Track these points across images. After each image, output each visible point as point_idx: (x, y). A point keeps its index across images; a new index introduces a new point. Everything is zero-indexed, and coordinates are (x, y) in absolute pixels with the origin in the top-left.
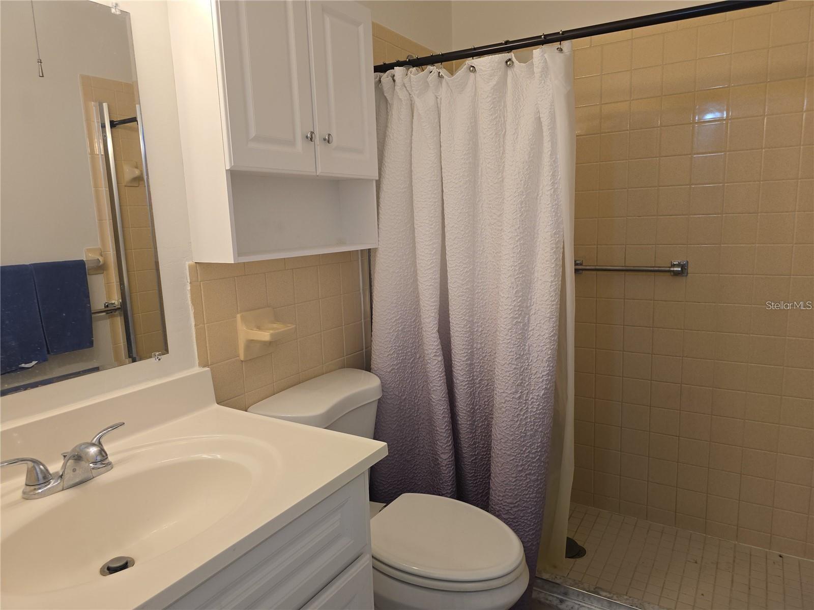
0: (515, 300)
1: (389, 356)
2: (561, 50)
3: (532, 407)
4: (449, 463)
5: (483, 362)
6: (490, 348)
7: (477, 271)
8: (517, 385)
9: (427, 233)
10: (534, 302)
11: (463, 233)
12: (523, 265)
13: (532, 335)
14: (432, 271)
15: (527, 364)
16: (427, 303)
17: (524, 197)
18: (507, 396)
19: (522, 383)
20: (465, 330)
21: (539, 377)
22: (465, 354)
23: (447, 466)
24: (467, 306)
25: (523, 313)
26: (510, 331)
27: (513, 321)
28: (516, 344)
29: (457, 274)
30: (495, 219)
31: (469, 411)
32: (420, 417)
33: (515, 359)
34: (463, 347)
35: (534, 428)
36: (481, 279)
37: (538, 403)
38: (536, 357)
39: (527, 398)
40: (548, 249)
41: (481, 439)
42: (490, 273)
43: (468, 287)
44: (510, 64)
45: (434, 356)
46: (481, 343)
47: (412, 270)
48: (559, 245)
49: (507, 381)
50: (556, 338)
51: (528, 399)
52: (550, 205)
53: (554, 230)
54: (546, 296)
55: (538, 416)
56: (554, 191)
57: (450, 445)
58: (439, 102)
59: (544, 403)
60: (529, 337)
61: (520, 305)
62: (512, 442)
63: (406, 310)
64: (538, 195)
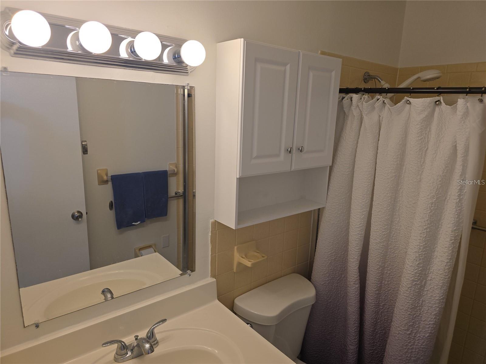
0: (417, 269)
1: (324, 275)
2: (481, 101)
3: (418, 343)
4: (354, 352)
5: (387, 293)
6: (394, 286)
7: (392, 234)
8: (410, 326)
9: (360, 204)
10: (431, 272)
11: (385, 209)
12: (426, 246)
13: (426, 294)
14: (360, 229)
15: (419, 313)
16: (354, 249)
17: (435, 199)
18: (400, 331)
19: (413, 324)
20: (378, 272)
21: (427, 324)
22: (376, 287)
23: (352, 354)
24: (382, 256)
25: (421, 278)
26: (410, 288)
27: (413, 283)
28: (412, 298)
29: (377, 235)
30: (411, 205)
31: (372, 322)
32: (339, 314)
33: (410, 308)
34: (375, 282)
35: (417, 356)
36: (394, 240)
37: (423, 341)
38: (427, 310)
39: (415, 335)
40: (448, 240)
41: (379, 341)
42: (401, 237)
43: (384, 244)
44: (438, 104)
45: (353, 284)
46: (388, 281)
47: (347, 222)
48: (457, 238)
49: (402, 321)
50: (444, 301)
51: (416, 337)
52: (454, 210)
53: (454, 228)
54: (441, 271)
55: (421, 349)
56: (459, 200)
57: (356, 341)
58: (381, 119)
59: (427, 342)
60: (424, 294)
61: (420, 273)
62: (399, 361)
63: (339, 247)
64: (446, 198)
